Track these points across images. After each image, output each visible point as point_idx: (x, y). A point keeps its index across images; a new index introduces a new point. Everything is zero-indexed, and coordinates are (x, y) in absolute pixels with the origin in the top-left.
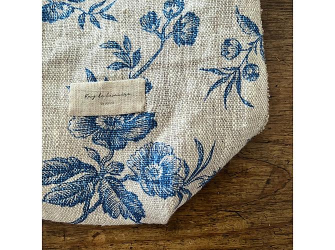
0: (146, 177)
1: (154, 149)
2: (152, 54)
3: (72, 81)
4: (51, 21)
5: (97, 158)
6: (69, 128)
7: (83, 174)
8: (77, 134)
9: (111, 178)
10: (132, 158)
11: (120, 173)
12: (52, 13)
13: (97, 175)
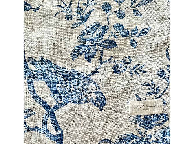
0: (164, 141)
1: (167, 130)
2: (165, 88)
3: (129, 99)
4: (118, 73)
5: (140, 133)
6: (130, 120)
7: (135, 140)
8: (133, 123)
9: (146, 141)
10: (156, 133)
11: (150, 139)
12: (117, 69)
13: (140, 140)
